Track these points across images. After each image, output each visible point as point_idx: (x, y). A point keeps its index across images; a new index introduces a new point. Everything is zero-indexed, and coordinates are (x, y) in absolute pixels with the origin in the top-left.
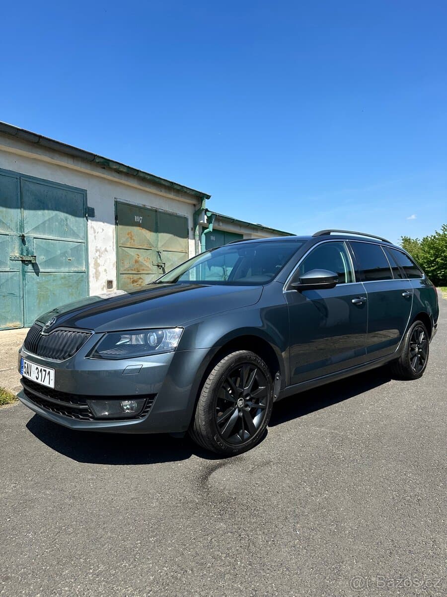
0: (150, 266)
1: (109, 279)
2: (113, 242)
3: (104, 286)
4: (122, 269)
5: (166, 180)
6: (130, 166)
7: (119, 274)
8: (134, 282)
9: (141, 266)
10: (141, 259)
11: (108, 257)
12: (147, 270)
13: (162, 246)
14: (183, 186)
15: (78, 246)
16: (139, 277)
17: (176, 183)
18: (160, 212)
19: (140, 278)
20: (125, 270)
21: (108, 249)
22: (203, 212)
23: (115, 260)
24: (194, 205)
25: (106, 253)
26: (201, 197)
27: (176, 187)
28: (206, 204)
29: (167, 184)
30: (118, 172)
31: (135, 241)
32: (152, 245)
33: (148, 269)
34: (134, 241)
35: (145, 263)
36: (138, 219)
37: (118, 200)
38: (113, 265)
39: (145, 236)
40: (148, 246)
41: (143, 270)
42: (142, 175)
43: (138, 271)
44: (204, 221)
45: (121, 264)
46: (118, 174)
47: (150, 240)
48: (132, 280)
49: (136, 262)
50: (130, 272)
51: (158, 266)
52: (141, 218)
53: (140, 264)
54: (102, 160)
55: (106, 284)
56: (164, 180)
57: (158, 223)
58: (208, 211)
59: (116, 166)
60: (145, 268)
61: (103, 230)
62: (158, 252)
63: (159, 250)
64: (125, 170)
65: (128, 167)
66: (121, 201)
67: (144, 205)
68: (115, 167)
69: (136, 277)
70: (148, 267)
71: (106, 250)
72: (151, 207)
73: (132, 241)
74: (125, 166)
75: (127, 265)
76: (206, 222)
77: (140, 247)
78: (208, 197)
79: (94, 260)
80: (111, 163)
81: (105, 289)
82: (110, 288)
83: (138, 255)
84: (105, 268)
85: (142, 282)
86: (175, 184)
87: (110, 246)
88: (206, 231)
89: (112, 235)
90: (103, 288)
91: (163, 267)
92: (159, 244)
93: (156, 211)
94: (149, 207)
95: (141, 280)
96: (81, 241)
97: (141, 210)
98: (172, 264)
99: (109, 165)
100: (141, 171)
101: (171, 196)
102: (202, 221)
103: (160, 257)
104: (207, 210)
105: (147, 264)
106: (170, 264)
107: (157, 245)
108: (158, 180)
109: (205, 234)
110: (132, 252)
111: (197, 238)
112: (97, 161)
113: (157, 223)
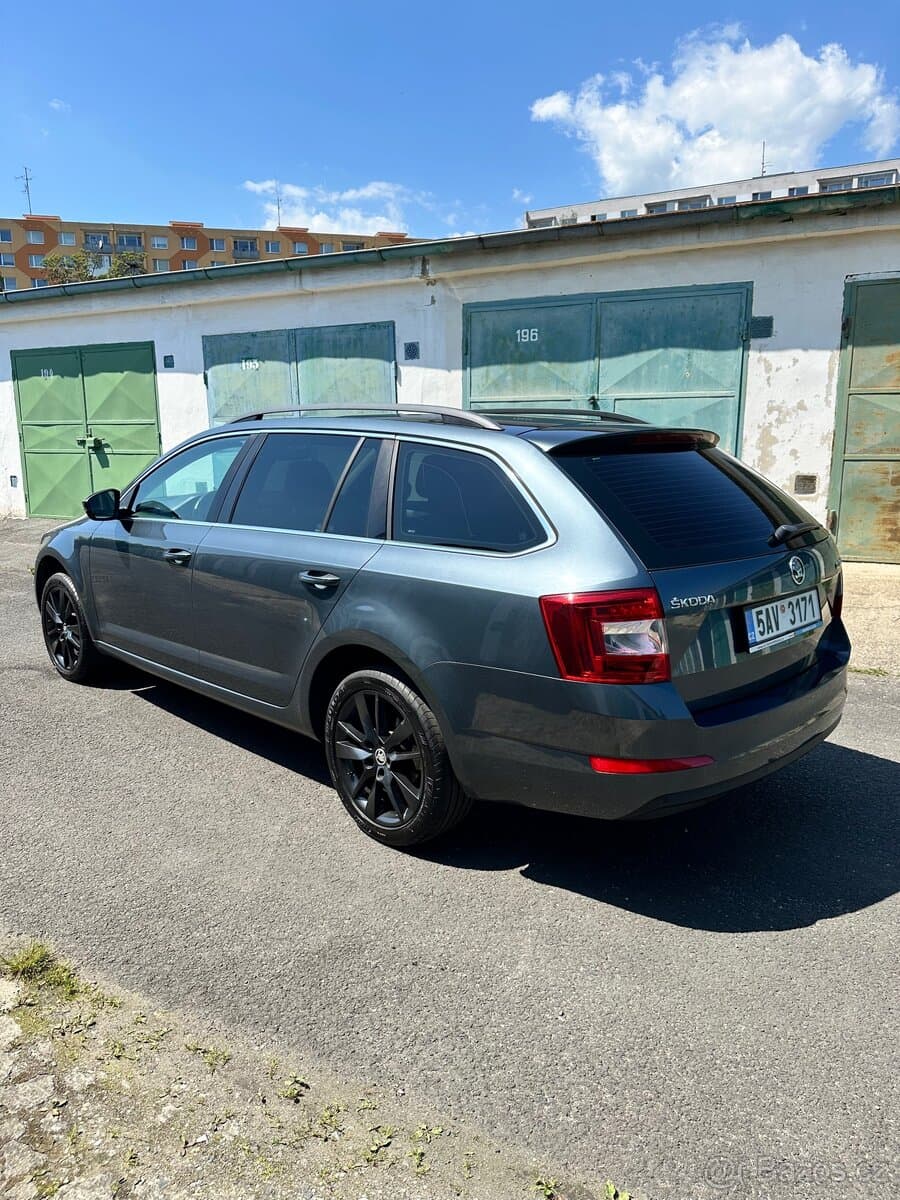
1: (806, 472)
2: (829, 386)
3: (784, 485)
4: (852, 449)
11: (804, 422)
15: (716, 405)
20: (864, 452)
21: (807, 403)
23: (831, 427)
25: (801, 412)
37: (860, 278)
38: (823, 439)
45: (853, 437)
48: (892, 475)
50: (885, 456)
55: (789, 483)
66: (872, 277)
75: (874, 440)
79: (760, 430)
82: (804, 493)
84: (793, 448)
87: (817, 396)
89: (828, 369)
96: (724, 393)
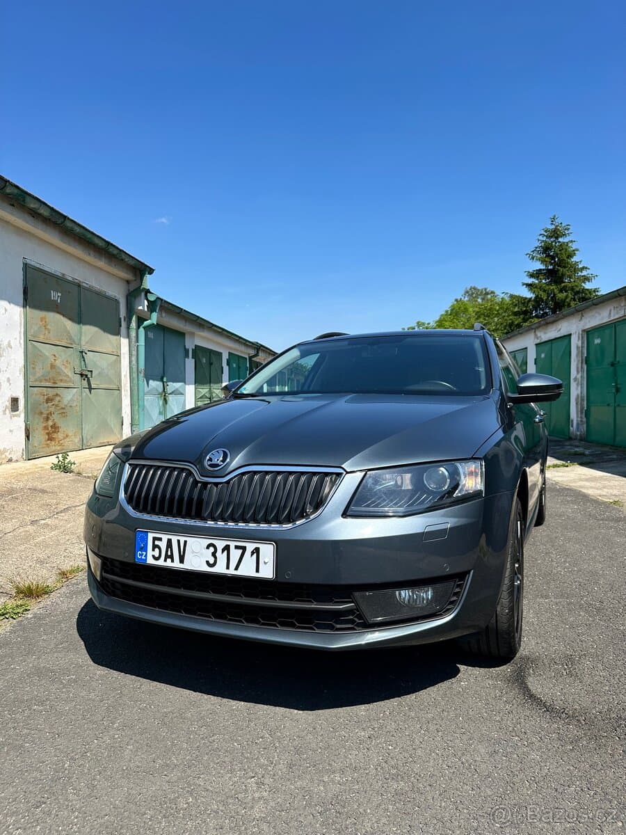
0: (70, 374)
1: (15, 395)
2: (20, 332)
3: (6, 406)
4: (31, 378)
5: (101, 238)
6: (55, 208)
7: (28, 387)
8: (48, 400)
9: (59, 374)
10: (58, 363)
11: (12, 358)
12: (66, 381)
13: (87, 343)
14: (120, 250)
16: (55, 393)
17: (114, 244)
18: (85, 288)
19: (57, 395)
20: (36, 380)
21: (12, 344)
22: (143, 294)
23: (22, 363)
24: (128, 282)
25: (9, 349)
26: (141, 270)
27: (111, 249)
28: (148, 280)
29: (101, 244)
30: (34, 214)
31: (51, 333)
32: (74, 341)
33: (68, 380)
34: (49, 333)
35: (63, 368)
36: (55, 296)
37: (28, 261)
38: (20, 371)
39: (65, 326)
40: (69, 342)
41: (61, 380)
42: (68, 224)
43: (55, 383)
44: (144, 307)
45: (31, 370)
46: (32, 218)
47: (71, 332)
48: (46, 397)
49: (53, 366)
50: (43, 384)
51: (82, 375)
52: (60, 294)
53: (58, 371)
54: (16, 191)
55: (8, 404)
56: (98, 236)
57: (82, 305)
58: (150, 293)
59: (35, 204)
60: (63, 378)
61: (6, 310)
62: (82, 352)
63: (85, 348)
64: (45, 213)
65: (52, 209)
66: (33, 263)
67: (64, 275)
68: (32, 206)
69: (51, 392)
70: (67, 376)
71: (9, 346)
72: (73, 279)
73: (47, 332)
74: (48, 206)
75: (39, 374)
76: (146, 309)
77: (58, 343)
78: (151, 271)
80: (28, 199)
81: (7, 412)
82: (15, 411)
83: (54, 355)
84: (7, 376)
85: (59, 401)
86: (112, 244)
87: (16, 339)
88: (146, 323)
89: (19, 321)
90: (5, 410)
91: (89, 376)
92: (83, 338)
93: (79, 286)
94: (70, 279)
95: (58, 398)
97: (59, 281)
98: (99, 373)
99: (24, 201)
100: (69, 218)
101: (101, 263)
102: (141, 308)
103: (84, 360)
104: (148, 291)
105: (66, 371)
106: (97, 372)
107: (80, 339)
108: (89, 236)
109: (144, 328)
110: (47, 351)
111: (133, 334)
112: (8, 190)
113: (80, 306)
